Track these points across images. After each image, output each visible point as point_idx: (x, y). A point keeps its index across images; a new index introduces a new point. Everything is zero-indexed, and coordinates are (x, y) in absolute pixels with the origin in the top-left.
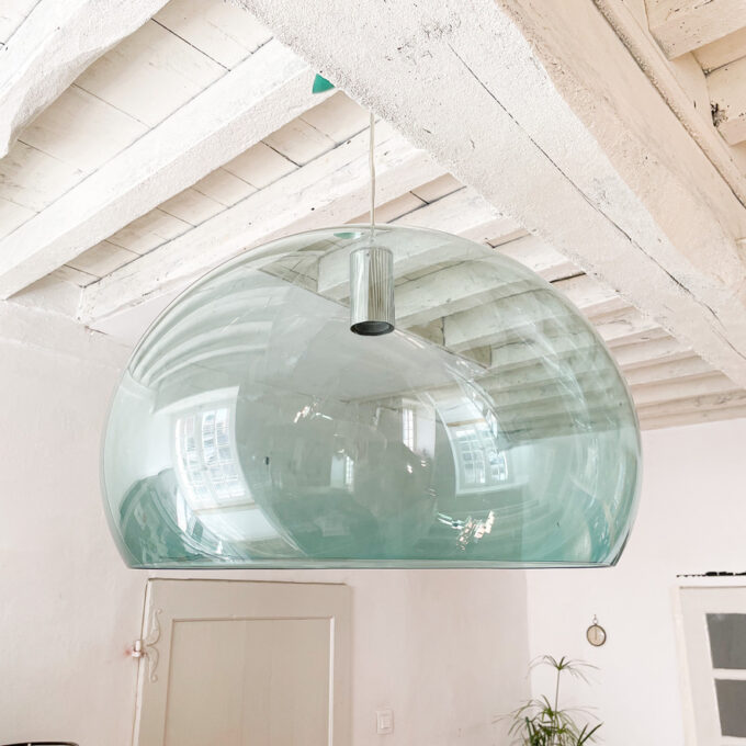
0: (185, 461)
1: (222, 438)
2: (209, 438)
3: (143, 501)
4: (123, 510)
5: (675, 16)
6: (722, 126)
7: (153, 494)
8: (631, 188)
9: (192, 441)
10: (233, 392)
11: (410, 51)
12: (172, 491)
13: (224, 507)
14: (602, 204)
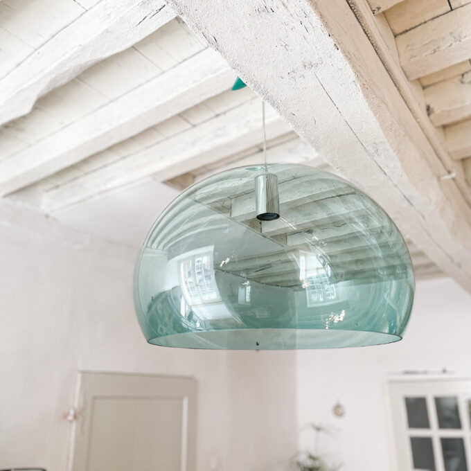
0: (186, 283)
1: (205, 270)
2: (199, 271)
3: (163, 302)
4: (150, 308)
5: (414, 59)
6: (432, 116)
7: (169, 298)
8: (392, 148)
9: (189, 273)
10: (211, 248)
11: (293, 75)
12: (179, 297)
13: (205, 304)
14: (376, 155)
